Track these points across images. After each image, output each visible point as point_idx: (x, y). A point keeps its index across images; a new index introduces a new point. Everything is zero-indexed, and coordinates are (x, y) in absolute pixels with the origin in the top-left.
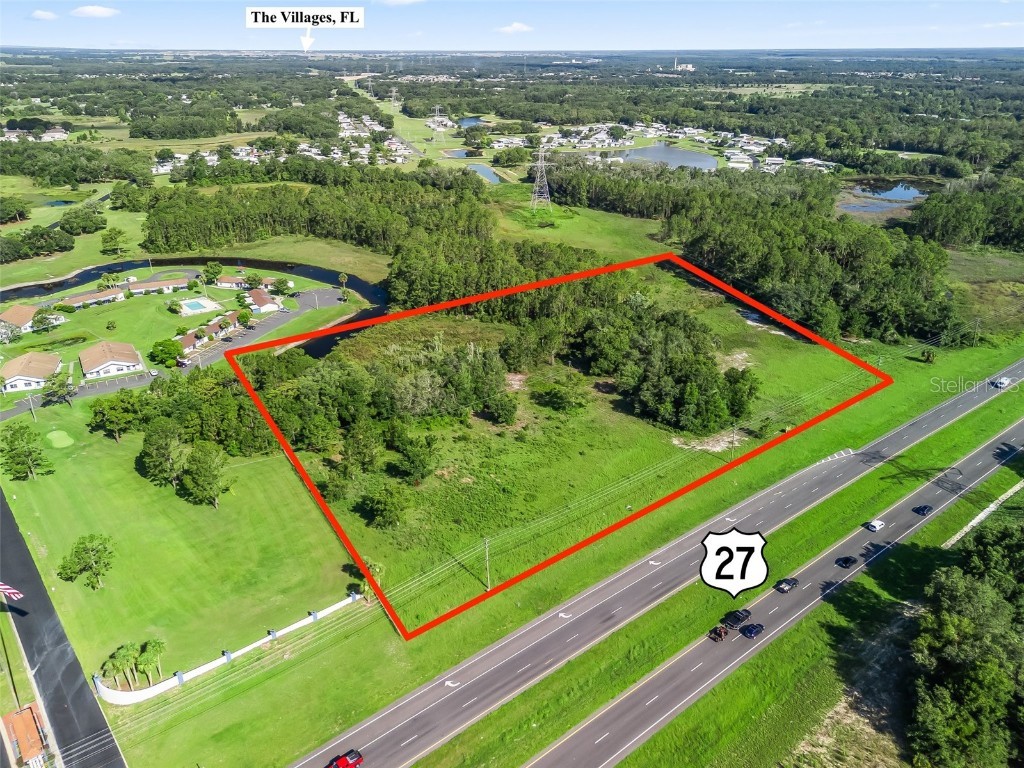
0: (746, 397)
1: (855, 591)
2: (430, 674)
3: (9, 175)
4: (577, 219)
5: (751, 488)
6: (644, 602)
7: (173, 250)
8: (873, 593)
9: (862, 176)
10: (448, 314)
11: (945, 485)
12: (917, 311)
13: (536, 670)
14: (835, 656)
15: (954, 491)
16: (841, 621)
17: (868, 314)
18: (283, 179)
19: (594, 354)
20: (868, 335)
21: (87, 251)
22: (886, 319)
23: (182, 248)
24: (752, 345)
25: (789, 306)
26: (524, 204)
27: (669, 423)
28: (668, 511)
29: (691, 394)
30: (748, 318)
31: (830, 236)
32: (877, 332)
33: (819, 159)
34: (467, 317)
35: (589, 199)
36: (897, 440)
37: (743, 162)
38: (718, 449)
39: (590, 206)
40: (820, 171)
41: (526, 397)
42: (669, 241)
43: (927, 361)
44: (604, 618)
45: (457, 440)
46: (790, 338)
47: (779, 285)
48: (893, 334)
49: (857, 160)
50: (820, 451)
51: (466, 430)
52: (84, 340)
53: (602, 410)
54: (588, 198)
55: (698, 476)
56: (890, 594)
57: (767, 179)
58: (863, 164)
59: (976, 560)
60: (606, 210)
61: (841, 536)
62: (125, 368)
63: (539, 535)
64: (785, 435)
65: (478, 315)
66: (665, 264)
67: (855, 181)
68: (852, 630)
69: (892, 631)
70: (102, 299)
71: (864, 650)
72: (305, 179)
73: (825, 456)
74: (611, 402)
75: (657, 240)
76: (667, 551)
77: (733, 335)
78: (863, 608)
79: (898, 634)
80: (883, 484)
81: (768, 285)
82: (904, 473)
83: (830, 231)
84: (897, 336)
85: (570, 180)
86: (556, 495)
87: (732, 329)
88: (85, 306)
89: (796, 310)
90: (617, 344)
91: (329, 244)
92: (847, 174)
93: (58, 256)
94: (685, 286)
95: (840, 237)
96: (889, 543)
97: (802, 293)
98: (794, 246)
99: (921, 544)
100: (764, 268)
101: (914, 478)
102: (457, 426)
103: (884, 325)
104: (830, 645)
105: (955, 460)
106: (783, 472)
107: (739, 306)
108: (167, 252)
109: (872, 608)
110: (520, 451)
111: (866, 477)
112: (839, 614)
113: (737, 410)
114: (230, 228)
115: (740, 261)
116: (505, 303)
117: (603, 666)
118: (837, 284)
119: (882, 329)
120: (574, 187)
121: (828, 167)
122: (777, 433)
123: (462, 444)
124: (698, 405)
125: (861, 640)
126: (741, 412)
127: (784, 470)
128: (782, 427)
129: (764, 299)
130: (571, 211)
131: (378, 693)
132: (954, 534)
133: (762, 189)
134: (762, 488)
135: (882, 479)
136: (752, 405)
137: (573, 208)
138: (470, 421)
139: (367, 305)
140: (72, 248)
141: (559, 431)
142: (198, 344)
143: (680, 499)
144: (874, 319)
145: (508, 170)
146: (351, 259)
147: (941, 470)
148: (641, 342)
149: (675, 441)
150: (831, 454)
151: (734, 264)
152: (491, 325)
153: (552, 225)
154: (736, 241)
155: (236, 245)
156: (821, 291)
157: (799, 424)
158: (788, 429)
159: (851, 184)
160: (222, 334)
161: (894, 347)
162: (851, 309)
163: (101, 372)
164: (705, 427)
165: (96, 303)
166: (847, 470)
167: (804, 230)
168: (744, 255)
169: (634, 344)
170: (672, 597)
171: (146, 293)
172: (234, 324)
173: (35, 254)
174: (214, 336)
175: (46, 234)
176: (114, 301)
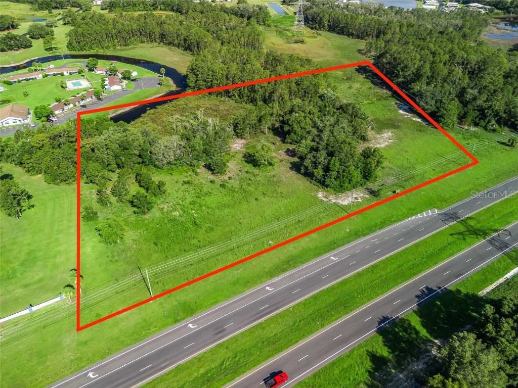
0: (373, 168)
1: (402, 326)
2: (83, 364)
3: (21, 3)
4: (319, 38)
5: (357, 234)
6: (250, 320)
7: (82, 49)
8: (415, 329)
9: (507, 15)
10: (217, 96)
11: (496, 243)
12: (513, 110)
13: (154, 370)
14: (369, 383)
15: (501, 249)
16: (384, 352)
17: (478, 110)
18: (161, 9)
19: (289, 130)
20: (476, 124)
21: (38, 48)
22: (490, 114)
23: (87, 49)
24: (397, 127)
25: (426, 102)
26: (290, 28)
27: (319, 181)
28: (295, 248)
29: (334, 164)
30: (400, 108)
31: (465, 56)
32: (483, 123)
33: (481, 4)
34: (227, 99)
35: (330, 26)
36: (472, 205)
37: (433, 5)
38: (346, 203)
39: (329, 31)
40: (479, 12)
41: (240, 156)
42: (369, 55)
43: (512, 145)
44: (217, 331)
45: (185, 183)
46: (424, 124)
47: (424, 87)
48: (493, 125)
49: (506, 5)
50: (414, 210)
51: (194, 176)
52: (9, 101)
53: (283, 169)
54: (328, 25)
55: (325, 222)
56: (428, 332)
57: (443, 16)
58: (509, 7)
59: (490, 327)
60: (338, 33)
61: (407, 279)
62: (18, 121)
63: (202, 260)
64: (396, 195)
65: (234, 98)
66: (362, 70)
67: (501, 18)
68: (389, 361)
69: (418, 366)
70: (28, 78)
71: (391, 381)
72: (172, 10)
73: (416, 214)
74: (291, 163)
75: (362, 54)
76: (281, 280)
77: (387, 120)
78: (403, 342)
79: (421, 370)
80: (451, 239)
81: (416, 87)
82: (469, 231)
83: (466, 52)
84: (496, 126)
85: (319, 14)
86: (228, 229)
87: (389, 115)
88: (19, 82)
89: (431, 105)
90: (303, 125)
91: (169, 49)
92: (497, 14)
93: (22, 50)
94: (369, 84)
95: (472, 56)
96: (440, 288)
97: (437, 94)
98: (440, 62)
99: (464, 291)
100: (417, 76)
101: (475, 236)
102: (190, 173)
103: (488, 118)
104: (369, 372)
105: (508, 223)
106: (383, 224)
107: (398, 100)
108: (79, 50)
109: (410, 342)
110: (219, 194)
111: (441, 232)
112: (385, 345)
113: (367, 175)
114: (114, 37)
115: (403, 70)
116: (250, 92)
117: (202, 371)
118: (464, 88)
119: (486, 121)
120: (321, 18)
121: (485, 9)
122: (390, 194)
123: (186, 186)
124: (338, 172)
125: (393, 371)
126: (370, 177)
127: (384, 222)
128: (395, 188)
129: (413, 96)
130: (317, 33)
131: (43, 376)
132: (491, 284)
133: (437, 23)
134: (365, 235)
135: (451, 235)
136: (379, 172)
137: (319, 32)
138: (198, 171)
139: (174, 88)
140: (32, 46)
141: (250, 182)
142: (66, 108)
143: (306, 239)
144: (482, 113)
145: (289, 7)
146: (177, 59)
147: (496, 231)
148: (319, 124)
149: (320, 195)
150: (422, 212)
151: (399, 72)
152: (240, 105)
153: (302, 42)
154: (403, 56)
155: (118, 48)
156: (450, 93)
157: (407, 188)
158: (398, 191)
159: (497, 21)
160: (82, 103)
161: (492, 134)
162: (469, 106)
163: (4, 123)
164: (341, 186)
165: (25, 80)
166: (429, 225)
167: (450, 51)
168: (406, 67)
169: (315, 125)
170: (271, 319)
171: (54, 75)
172: (92, 97)
173: (9, 49)
174: (77, 103)
175: (14, 38)
176: (36, 79)
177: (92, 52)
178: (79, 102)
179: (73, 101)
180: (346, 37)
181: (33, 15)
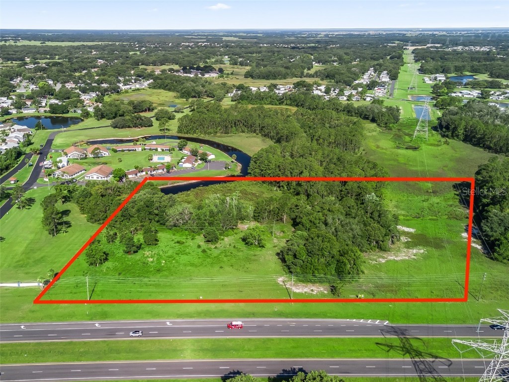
7: (187, 133)
18: (287, 104)
30: (467, 231)
34: (276, 188)
35: (465, 136)
38: (298, 291)
41: (242, 235)
44: (110, 334)
46: (481, 252)
51: (189, 240)
52: (106, 164)
54: (463, 134)
62: (100, 178)
65: (282, 189)
70: (130, 149)
72: (297, 105)
73: (360, 318)
76: (183, 322)
88: (123, 151)
93: (144, 128)
94: (454, 201)
101: (403, 353)
102: (189, 237)
108: (185, 133)
120: (455, 125)
123: (177, 244)
130: (445, 141)
138: (197, 237)
139: (237, 173)
140: (152, 126)
142: (139, 174)
145: (437, 112)
147: (436, 358)
149: (281, 279)
150: (368, 319)
155: (218, 134)
158: (360, 296)
160: (154, 172)
163: (90, 177)
165: (128, 150)
171: (150, 149)
172: (163, 170)
173: (134, 126)
174: (149, 173)
175: (140, 118)
176: (136, 150)
177: (195, 136)
178: (151, 171)
179: (147, 170)
180: (482, 150)
181: (173, 101)
